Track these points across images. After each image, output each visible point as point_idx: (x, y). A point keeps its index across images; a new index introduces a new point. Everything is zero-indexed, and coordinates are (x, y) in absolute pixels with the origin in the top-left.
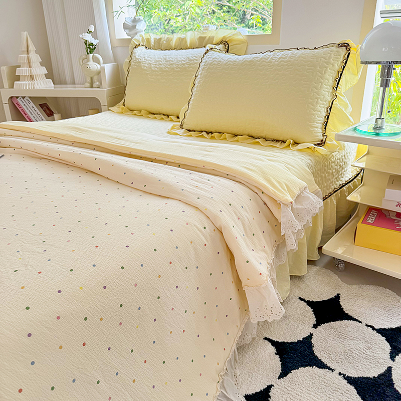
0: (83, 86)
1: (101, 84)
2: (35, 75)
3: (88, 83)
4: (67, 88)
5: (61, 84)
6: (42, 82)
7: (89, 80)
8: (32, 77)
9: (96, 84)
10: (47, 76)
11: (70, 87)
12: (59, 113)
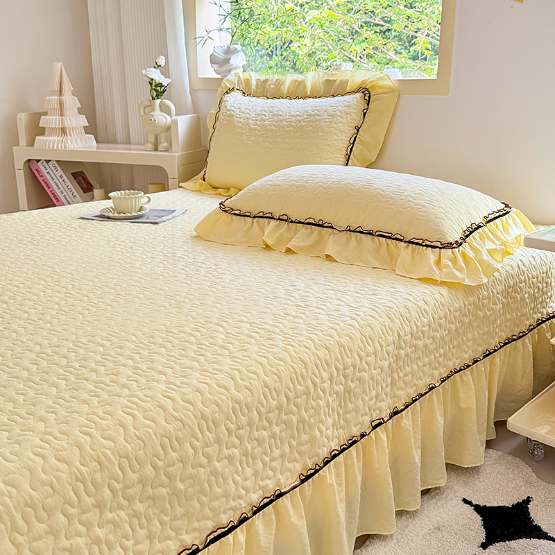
0: (143, 147)
1: (171, 145)
2: (69, 128)
3: (151, 143)
4: (117, 149)
5: (108, 142)
6: (78, 139)
7: (152, 139)
8: (63, 131)
9: (163, 145)
10: (88, 130)
11: (121, 149)
12: (101, 187)
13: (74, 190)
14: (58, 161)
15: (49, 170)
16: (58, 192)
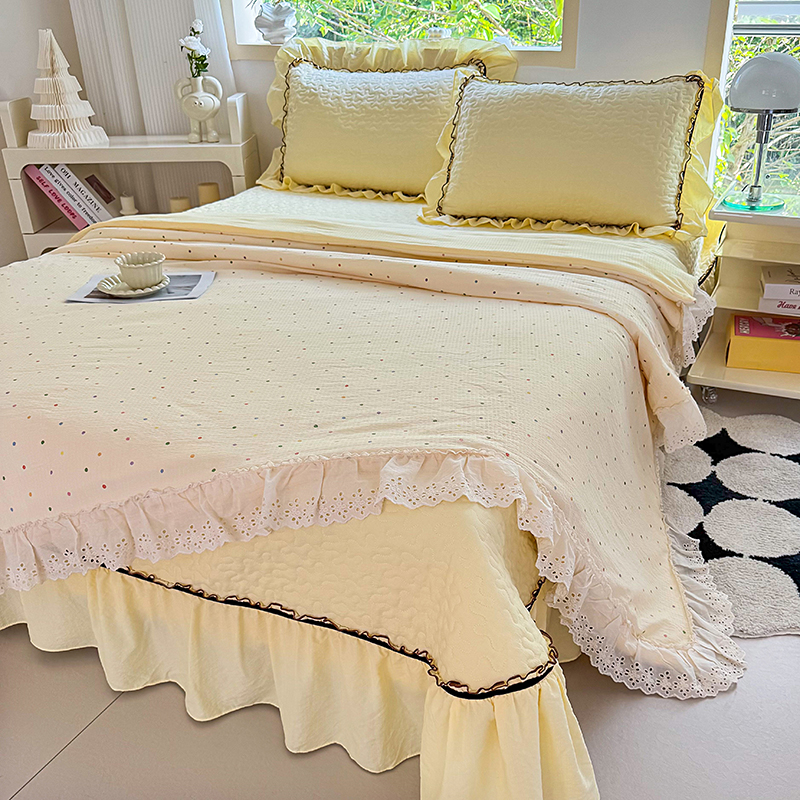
3: (195, 132)
7: (195, 127)
8: (64, 124)
9: (212, 134)
13: (96, 201)
14: (67, 165)
15: (57, 177)
16: (74, 205)
